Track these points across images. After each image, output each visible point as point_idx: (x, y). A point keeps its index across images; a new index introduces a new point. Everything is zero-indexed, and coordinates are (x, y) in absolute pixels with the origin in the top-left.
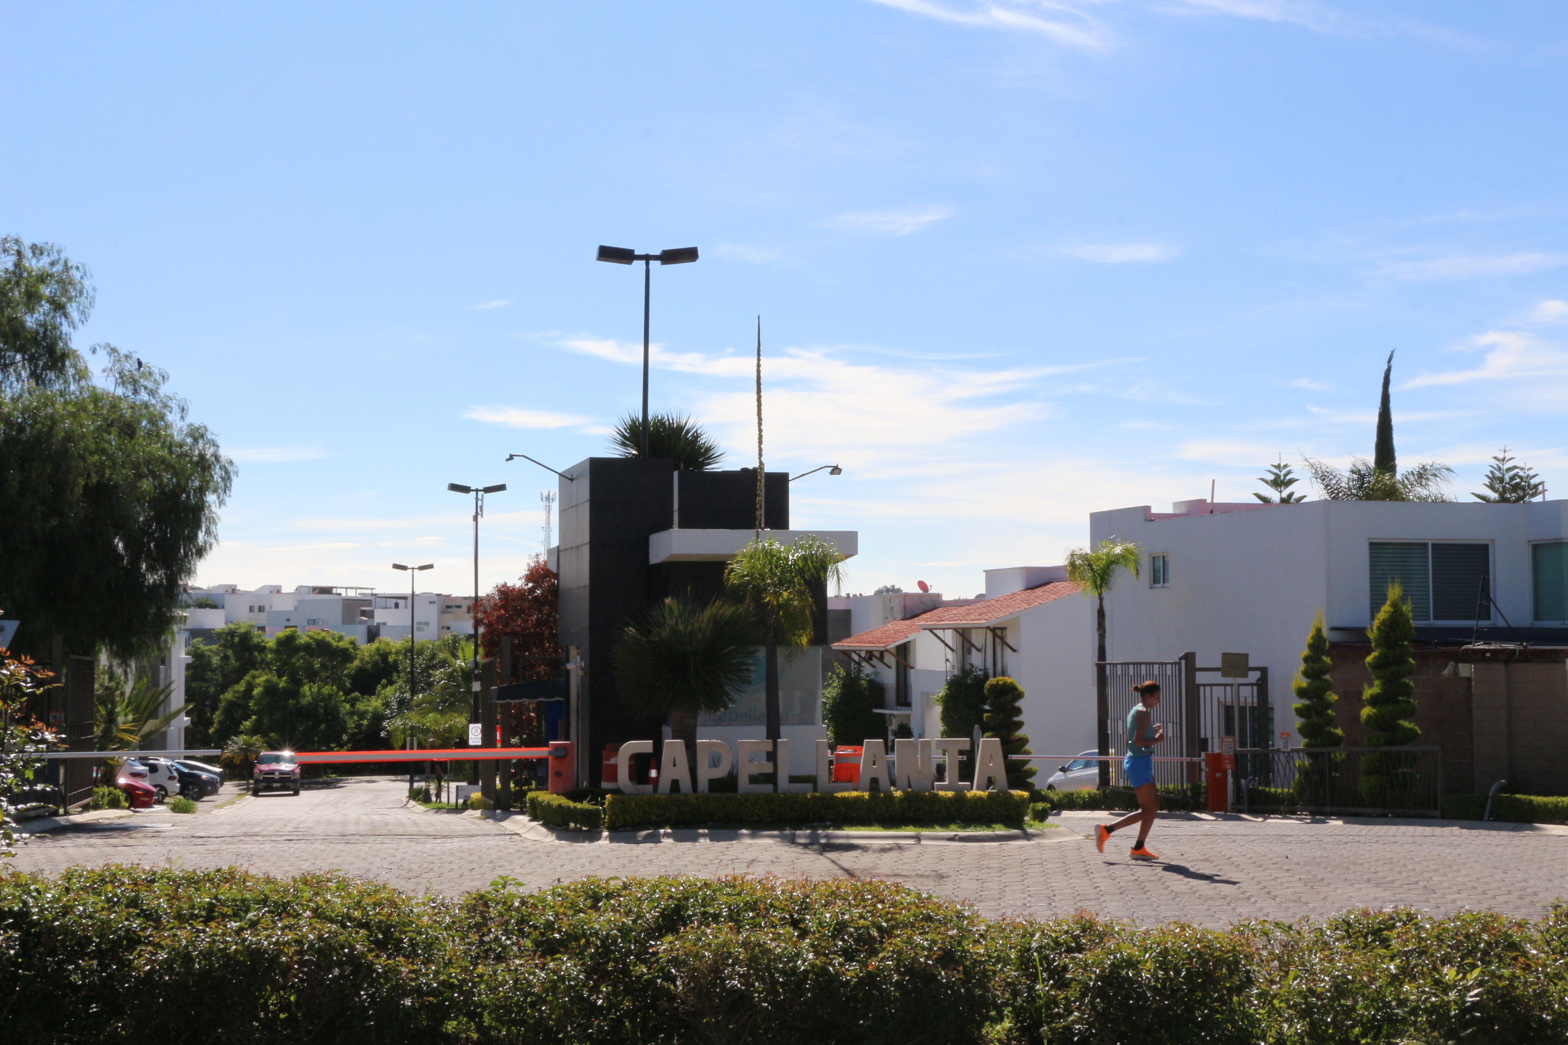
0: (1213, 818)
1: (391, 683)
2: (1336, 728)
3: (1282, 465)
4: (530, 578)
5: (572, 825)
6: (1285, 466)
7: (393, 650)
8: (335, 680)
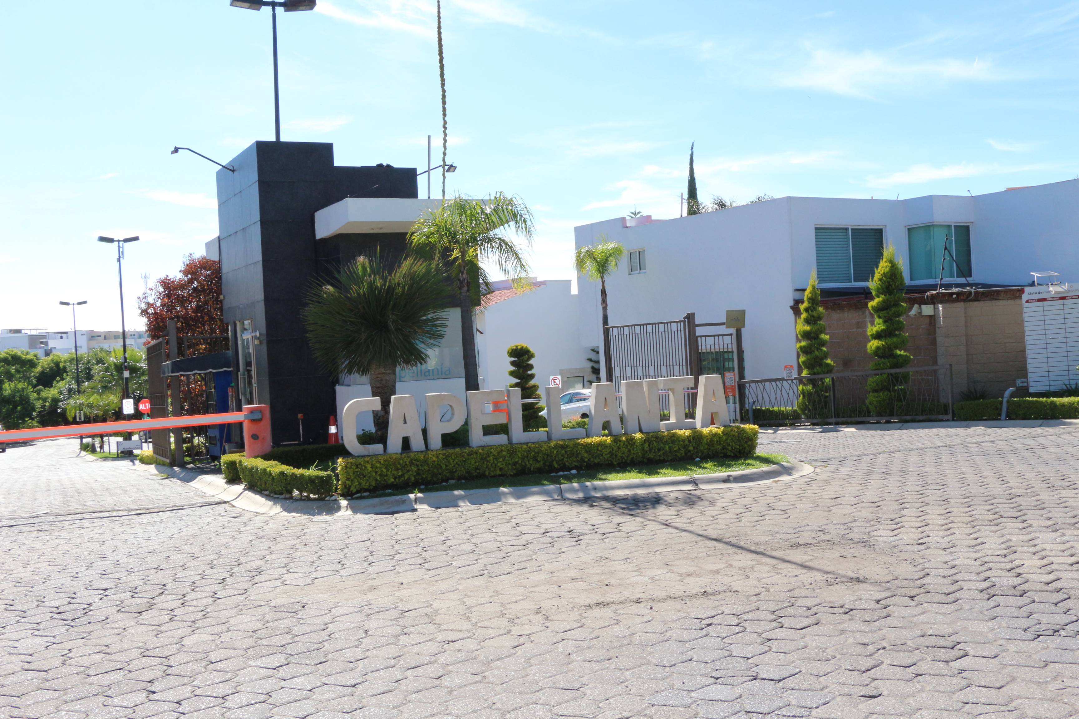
0: (772, 431)
1: (63, 379)
2: (827, 360)
3: (637, 212)
4: (186, 273)
5: (296, 493)
6: (639, 213)
7: (62, 360)
8: (26, 378)
